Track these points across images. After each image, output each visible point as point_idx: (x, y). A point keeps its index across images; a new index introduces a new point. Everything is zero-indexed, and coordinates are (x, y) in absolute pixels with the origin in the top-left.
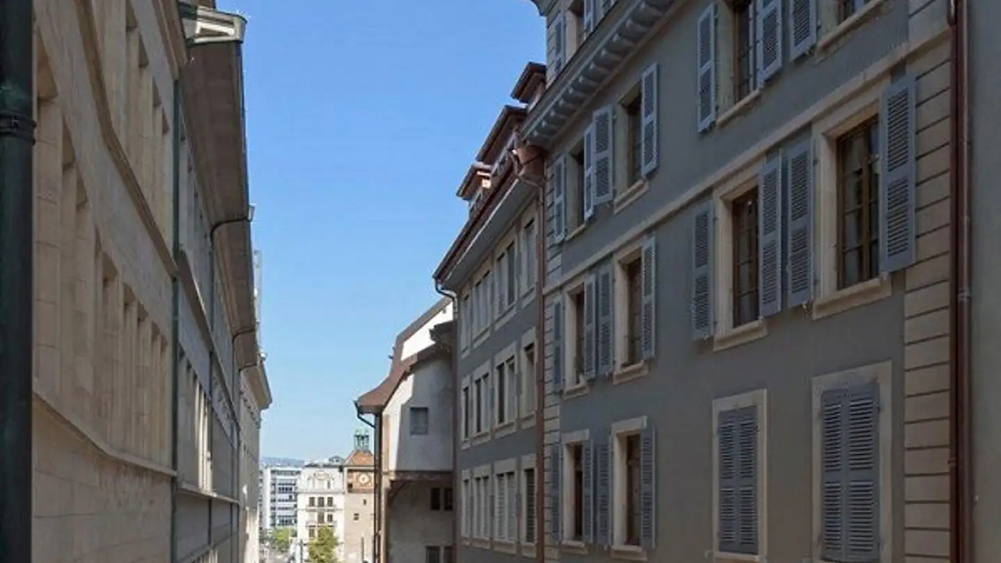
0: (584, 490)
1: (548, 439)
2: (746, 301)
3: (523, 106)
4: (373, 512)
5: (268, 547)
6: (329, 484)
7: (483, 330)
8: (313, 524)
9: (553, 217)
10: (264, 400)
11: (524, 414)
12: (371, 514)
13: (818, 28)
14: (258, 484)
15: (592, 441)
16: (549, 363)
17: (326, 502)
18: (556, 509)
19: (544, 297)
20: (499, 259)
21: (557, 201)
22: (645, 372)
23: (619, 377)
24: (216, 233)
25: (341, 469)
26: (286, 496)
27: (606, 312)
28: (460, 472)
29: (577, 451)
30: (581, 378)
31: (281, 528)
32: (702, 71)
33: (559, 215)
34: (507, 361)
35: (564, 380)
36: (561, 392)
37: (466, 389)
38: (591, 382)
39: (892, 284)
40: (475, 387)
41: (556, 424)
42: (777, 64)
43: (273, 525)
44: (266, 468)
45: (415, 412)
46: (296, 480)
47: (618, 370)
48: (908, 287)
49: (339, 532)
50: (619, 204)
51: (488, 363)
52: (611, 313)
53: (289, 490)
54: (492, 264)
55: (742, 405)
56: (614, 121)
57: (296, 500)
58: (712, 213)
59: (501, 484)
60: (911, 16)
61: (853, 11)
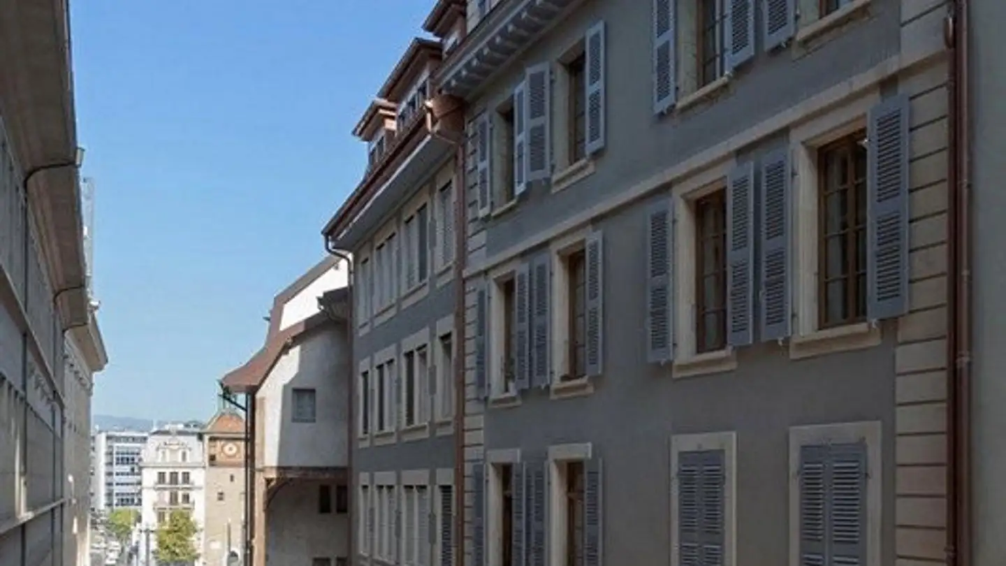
0: (515, 523)
1: (469, 454)
2: (711, 320)
3: (437, 39)
4: (243, 489)
5: (102, 534)
6: (184, 455)
7: (387, 304)
8: (163, 506)
9: (476, 184)
10: (97, 359)
11: (439, 418)
12: (241, 493)
13: (797, 17)
14: (88, 453)
15: (525, 463)
16: (470, 361)
17: (180, 478)
18: (479, 542)
19: (464, 281)
20: (408, 222)
21: (481, 166)
22: (590, 390)
23: (558, 391)
24: (31, 181)
25: (200, 437)
26: (127, 468)
27: (542, 312)
28: (358, 475)
29: (506, 472)
30: (511, 385)
31: (120, 507)
32: (659, 42)
33: (484, 181)
34: (419, 349)
35: (489, 385)
36: (486, 399)
37: (365, 374)
38: (523, 393)
39: (882, 332)
40: (376, 372)
41: (480, 437)
42: (748, 52)
43: (109, 505)
44: (100, 432)
45: (298, 394)
46: (139, 448)
47: (557, 383)
48: (900, 339)
49: (198, 515)
50: (559, 182)
51: (393, 347)
52: (548, 313)
53: (131, 461)
54: (398, 227)
55: (706, 447)
56: (552, 82)
57: (139, 474)
58: (671, 213)
59: (410, 499)
60: (903, 25)
61: (837, 8)
